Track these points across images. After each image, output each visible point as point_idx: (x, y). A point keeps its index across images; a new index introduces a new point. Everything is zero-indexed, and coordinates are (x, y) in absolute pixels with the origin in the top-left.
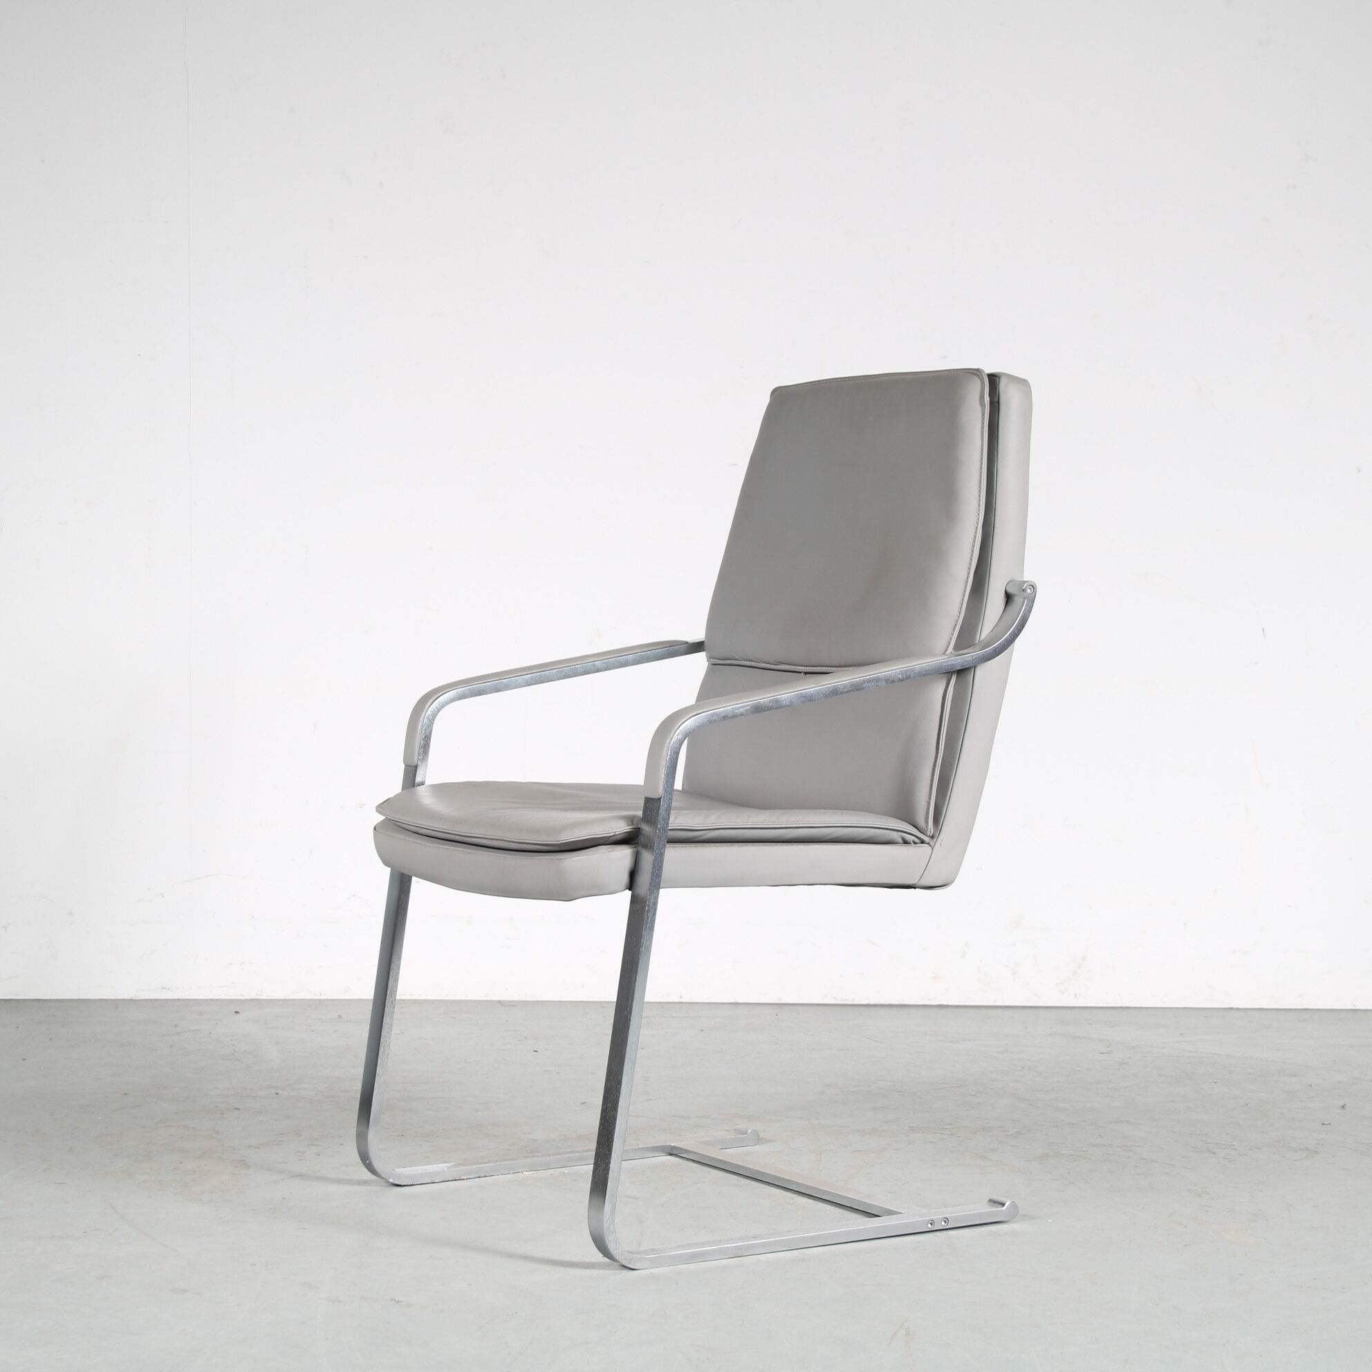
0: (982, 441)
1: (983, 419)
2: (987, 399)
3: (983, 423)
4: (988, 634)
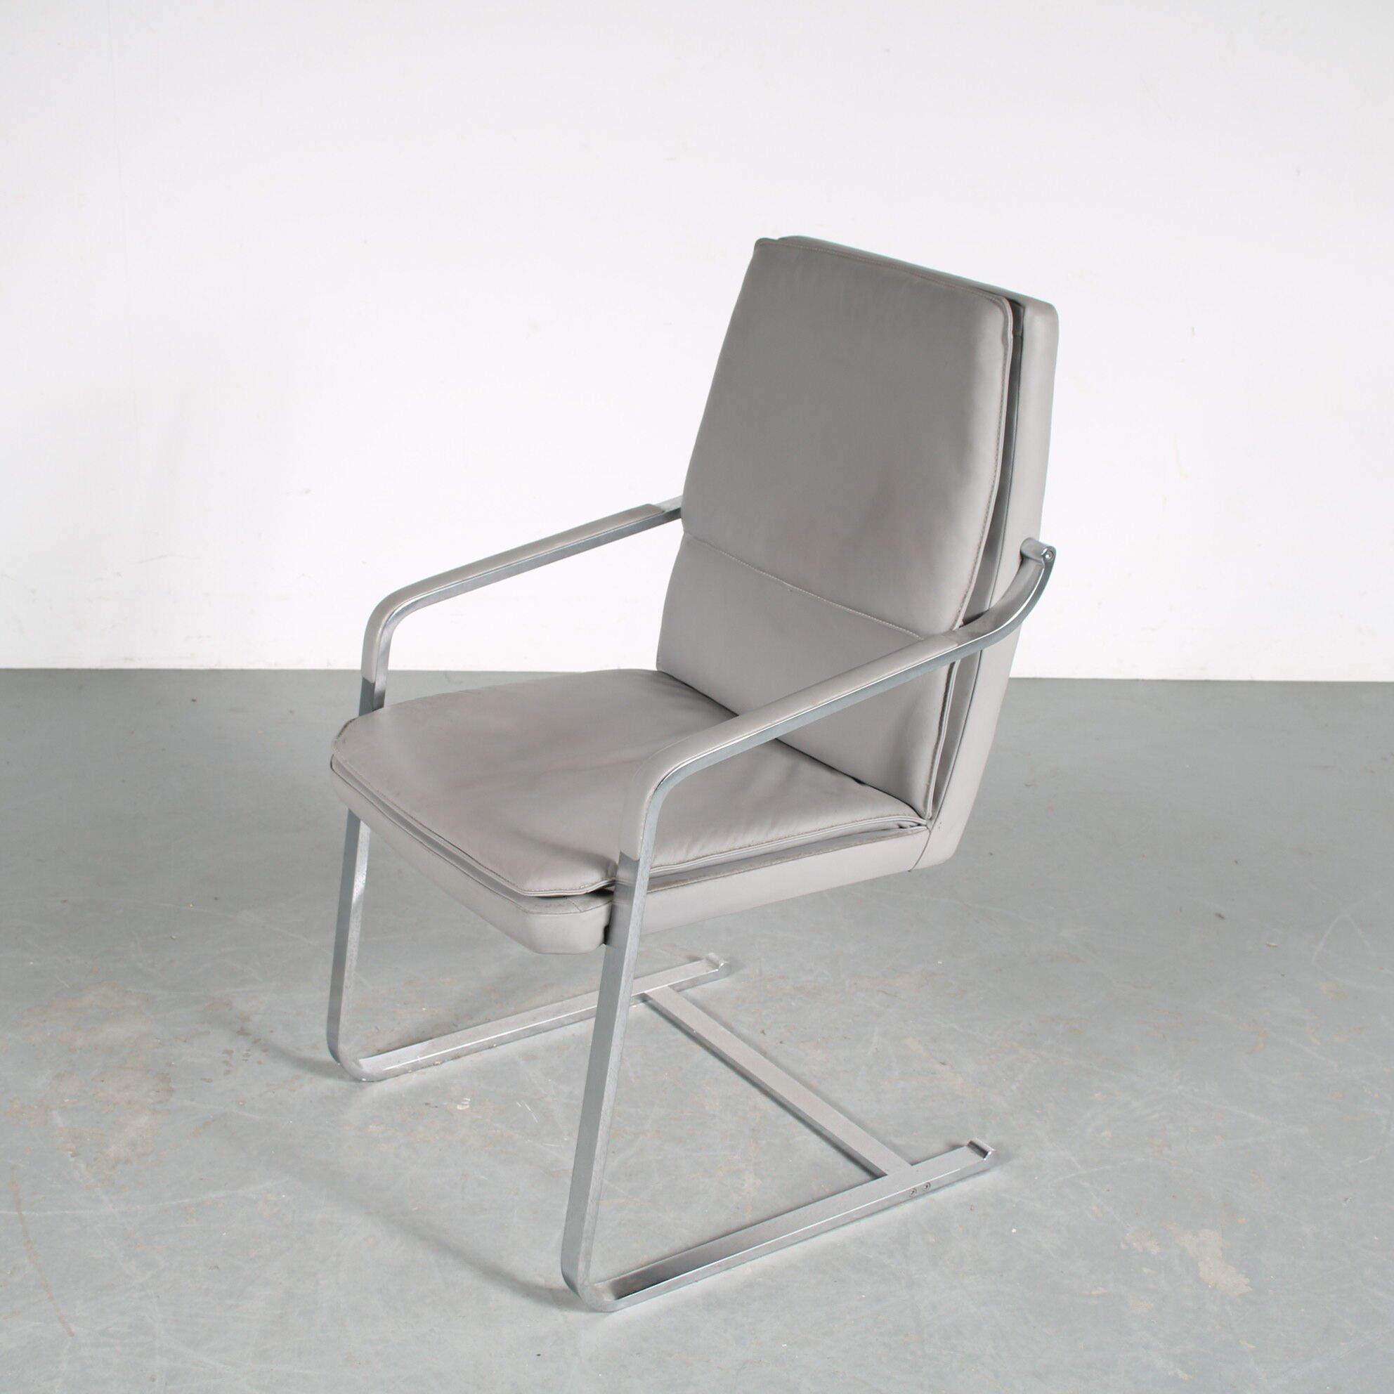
0: (1003, 385)
1: (1005, 359)
2: (1010, 336)
3: (1005, 365)
4: (1000, 601)
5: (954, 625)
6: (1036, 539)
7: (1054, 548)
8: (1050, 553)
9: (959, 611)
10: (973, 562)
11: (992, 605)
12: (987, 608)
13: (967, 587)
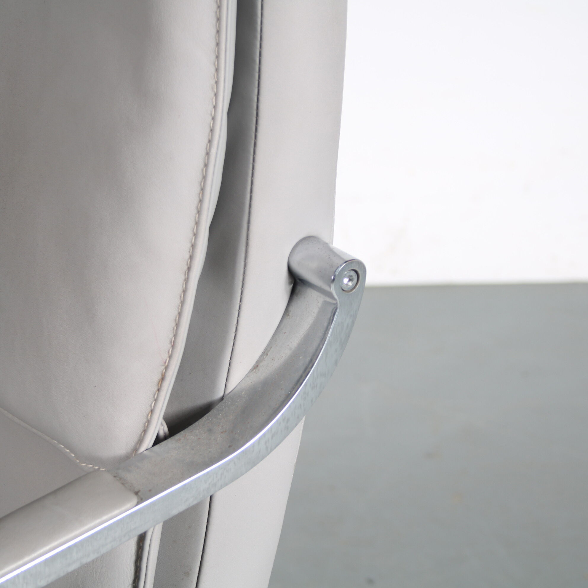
5: (141, 441)
6: (327, 240)
7: (360, 264)
8: (353, 274)
9: (152, 411)
10: (178, 302)
11: (230, 388)
12: (221, 394)
13: (166, 356)
